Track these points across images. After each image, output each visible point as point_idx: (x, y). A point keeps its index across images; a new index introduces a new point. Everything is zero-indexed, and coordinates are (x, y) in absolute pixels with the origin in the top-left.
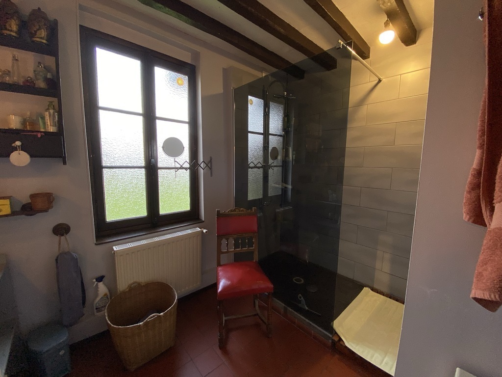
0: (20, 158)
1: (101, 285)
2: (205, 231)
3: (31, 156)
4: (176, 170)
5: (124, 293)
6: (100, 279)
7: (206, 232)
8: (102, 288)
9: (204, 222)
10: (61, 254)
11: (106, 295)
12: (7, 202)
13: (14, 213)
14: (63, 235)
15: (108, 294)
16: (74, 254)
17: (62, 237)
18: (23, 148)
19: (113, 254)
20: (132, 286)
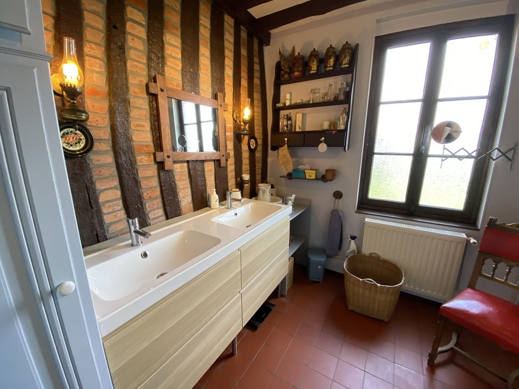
0: (323, 147)
1: (353, 241)
2: (472, 241)
3: (328, 146)
4: (444, 159)
5: (365, 256)
6: (353, 238)
7: (474, 243)
8: (353, 245)
9: (479, 230)
10: (334, 210)
11: (354, 251)
12: (314, 172)
13: (316, 179)
14: (337, 198)
15: (356, 251)
16: (340, 213)
17: (337, 200)
18: (325, 142)
19: (363, 224)
20: (373, 255)
